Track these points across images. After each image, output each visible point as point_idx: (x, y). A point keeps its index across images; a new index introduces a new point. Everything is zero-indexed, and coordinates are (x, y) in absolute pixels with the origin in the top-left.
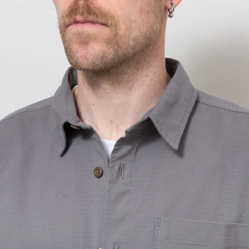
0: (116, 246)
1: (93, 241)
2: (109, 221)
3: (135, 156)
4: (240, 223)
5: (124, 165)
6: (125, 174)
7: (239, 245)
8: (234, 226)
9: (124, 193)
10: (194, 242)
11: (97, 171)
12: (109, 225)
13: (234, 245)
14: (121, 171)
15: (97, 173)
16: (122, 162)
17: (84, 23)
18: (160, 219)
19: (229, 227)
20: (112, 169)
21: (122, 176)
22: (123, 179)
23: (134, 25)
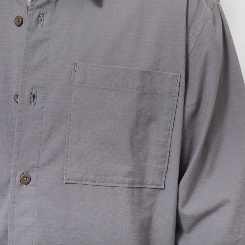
0: (34, 91)
1: (13, 87)
2: (27, 66)
3: (55, 6)
4: (156, 70)
5: (44, 14)
6: (44, 23)
7: (155, 92)
8: (150, 72)
9: (43, 41)
10: (109, 87)
11: (17, 19)
12: (27, 70)
13: (150, 91)
14: (40, 19)
15: (17, 22)
16: (42, 10)
18: (77, 64)
19: (144, 73)
20: (31, 17)
21: (41, 24)
22: (42, 27)
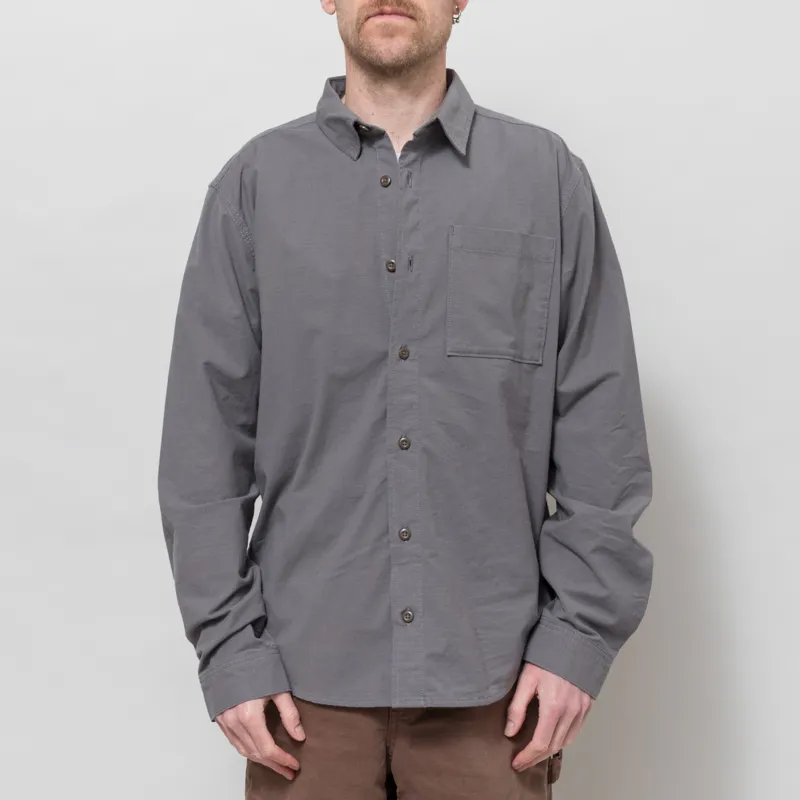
0: (410, 256)
3: (421, 166)
4: (533, 234)
5: (412, 173)
6: (413, 183)
7: (532, 258)
10: (489, 251)
11: (384, 179)
13: (528, 256)
15: (384, 182)
16: (410, 169)
17: (390, 14)
21: (410, 184)
22: (411, 187)
23: (437, 22)
